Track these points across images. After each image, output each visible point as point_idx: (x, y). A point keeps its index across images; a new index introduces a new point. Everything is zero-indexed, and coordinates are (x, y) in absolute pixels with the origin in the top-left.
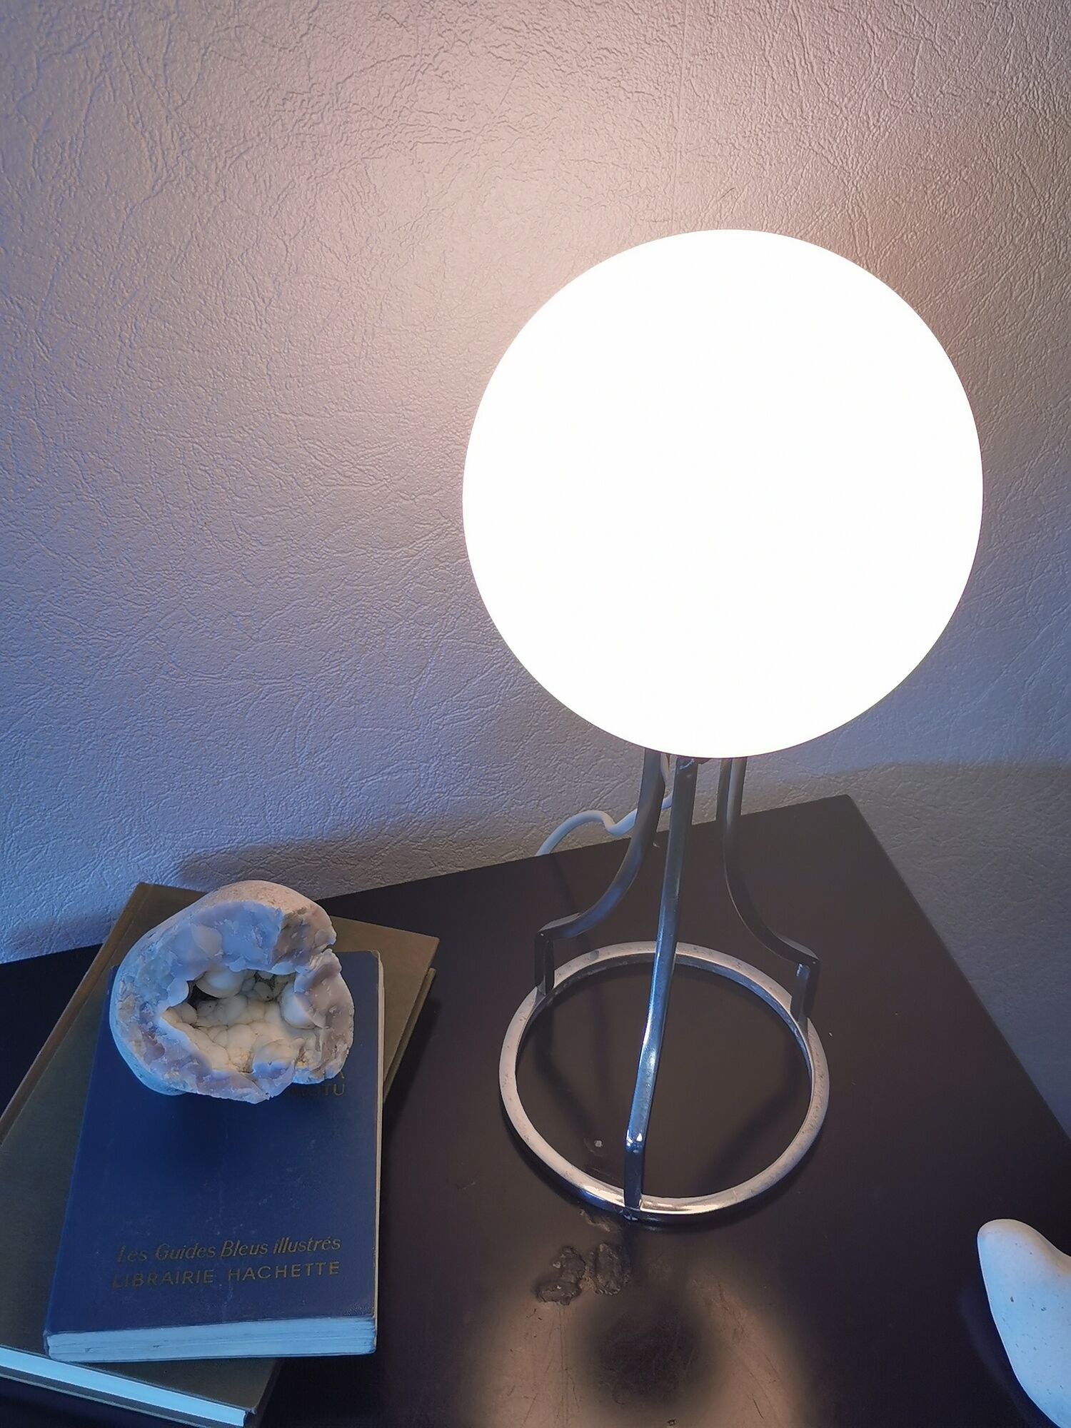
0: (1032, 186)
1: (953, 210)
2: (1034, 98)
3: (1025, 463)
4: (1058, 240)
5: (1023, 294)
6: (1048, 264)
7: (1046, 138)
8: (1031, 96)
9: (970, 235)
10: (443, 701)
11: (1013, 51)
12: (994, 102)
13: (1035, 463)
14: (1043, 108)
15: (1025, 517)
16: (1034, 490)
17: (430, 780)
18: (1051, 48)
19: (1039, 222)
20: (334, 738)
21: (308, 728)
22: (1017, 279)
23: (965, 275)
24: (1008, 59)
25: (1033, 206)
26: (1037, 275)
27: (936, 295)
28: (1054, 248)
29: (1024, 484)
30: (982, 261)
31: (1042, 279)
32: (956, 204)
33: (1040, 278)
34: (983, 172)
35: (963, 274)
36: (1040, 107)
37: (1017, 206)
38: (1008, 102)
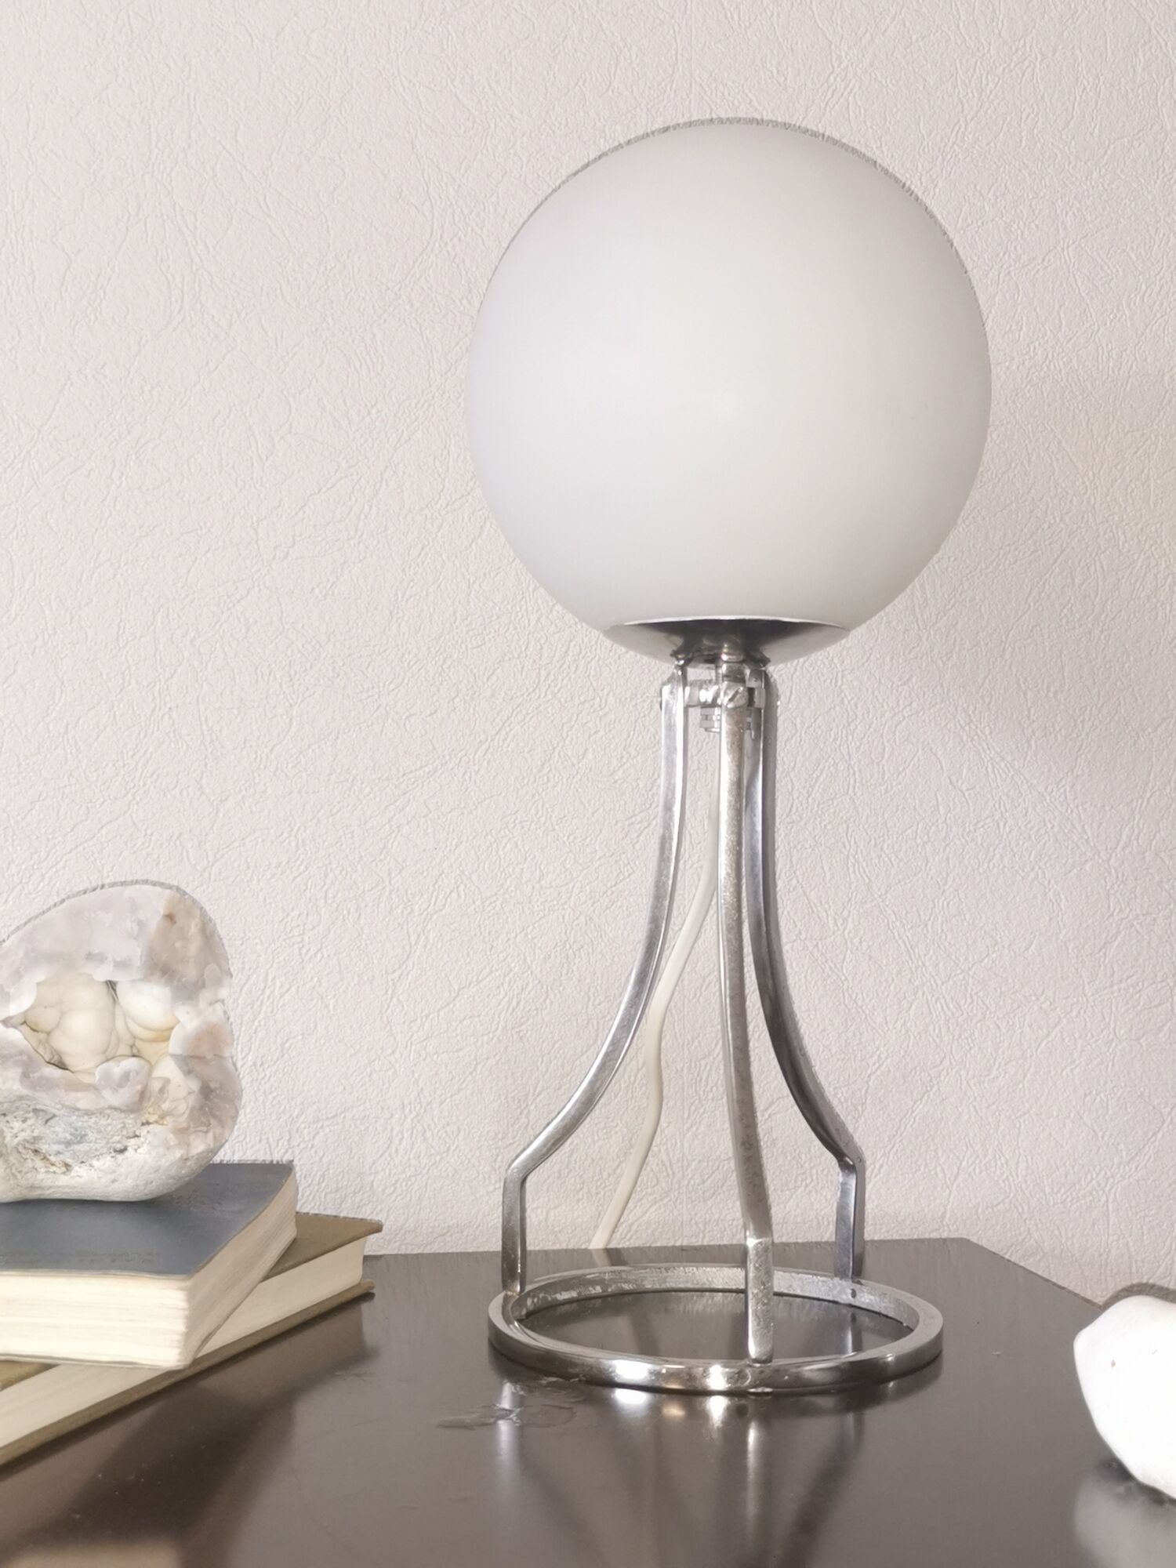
0: (1071, 460)
1: (990, 473)
2: (1056, 369)
3: (1132, 801)
4: (1114, 527)
5: (1087, 583)
6: (1108, 552)
7: (1077, 412)
8: (1052, 367)
9: (1014, 505)
10: (427, 1016)
11: (1024, 318)
12: (1014, 367)
13: (1144, 805)
14: (1067, 380)
15: (1147, 879)
16: (1151, 841)
17: (404, 1142)
18: (1064, 322)
19: (1089, 502)
20: (287, 1045)
21: (256, 1023)
22: (1076, 564)
23: (1016, 549)
24: (1021, 328)
25: (1077, 484)
26: (1098, 565)
27: (987, 568)
28: (1111, 534)
29: (1136, 830)
30: (1031, 536)
31: (1105, 569)
32: (992, 468)
33: (1102, 567)
34: (1016, 437)
35: (1013, 548)
36: (1064, 380)
37: (1060, 481)
38: (1029, 369)
